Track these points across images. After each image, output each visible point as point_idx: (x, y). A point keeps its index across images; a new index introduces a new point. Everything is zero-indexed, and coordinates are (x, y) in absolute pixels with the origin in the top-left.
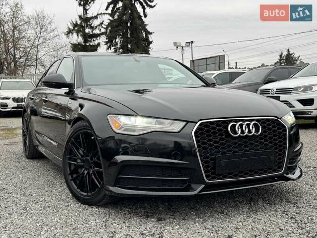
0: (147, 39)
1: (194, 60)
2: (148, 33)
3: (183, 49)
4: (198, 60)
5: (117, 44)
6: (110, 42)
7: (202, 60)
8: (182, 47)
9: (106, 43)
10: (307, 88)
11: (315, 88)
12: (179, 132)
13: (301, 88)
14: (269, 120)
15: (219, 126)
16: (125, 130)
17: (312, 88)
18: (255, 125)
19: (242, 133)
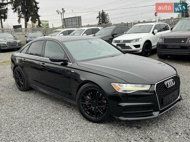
0: (36, 6)
1: (65, 19)
2: (36, 3)
3: (61, 14)
4: (67, 18)
5: (19, 9)
7: (69, 19)
8: (61, 13)
9: (13, 9)
10: (137, 40)
11: (140, 40)
12: (149, 90)
13: (134, 40)
14: (175, 77)
15: (162, 84)
16: (123, 91)
17: (139, 40)
18: (173, 81)
19: (170, 85)
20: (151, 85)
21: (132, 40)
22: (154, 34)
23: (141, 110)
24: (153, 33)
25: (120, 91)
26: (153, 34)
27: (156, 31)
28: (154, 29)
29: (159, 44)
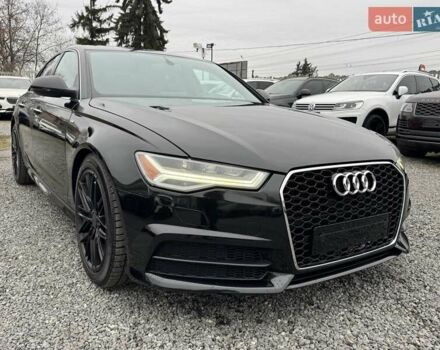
0: (162, 38)
2: (163, 31)
3: (203, 52)
5: (128, 41)
6: (121, 39)
8: (203, 49)
9: (117, 40)
10: (350, 105)
11: (359, 105)
12: (258, 190)
13: (343, 104)
14: (383, 166)
15: (318, 178)
16: (166, 182)
17: (355, 106)
18: (368, 175)
19: (353, 189)
20: (272, 173)
21: (338, 105)
22: (398, 97)
23: (224, 260)
24: (395, 93)
25: (157, 181)
26: (394, 97)
27: (403, 89)
28: (400, 84)
29: (403, 116)
